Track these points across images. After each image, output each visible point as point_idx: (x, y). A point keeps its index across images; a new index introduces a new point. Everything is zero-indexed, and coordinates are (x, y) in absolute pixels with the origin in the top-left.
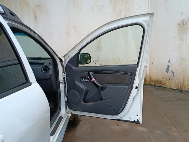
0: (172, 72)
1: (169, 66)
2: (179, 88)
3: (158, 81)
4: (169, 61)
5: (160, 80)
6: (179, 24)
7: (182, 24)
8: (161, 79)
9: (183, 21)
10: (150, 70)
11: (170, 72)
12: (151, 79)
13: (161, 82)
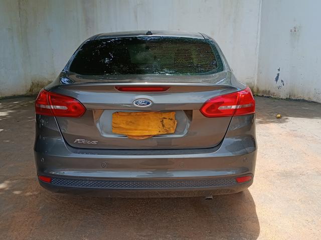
0: (282, 81)
1: (278, 74)
2: (288, 97)
3: (266, 91)
4: (279, 70)
5: (268, 90)
6: (291, 31)
7: (294, 31)
8: (270, 89)
9: (295, 28)
10: (258, 80)
11: (279, 80)
12: (258, 90)
13: (269, 92)
